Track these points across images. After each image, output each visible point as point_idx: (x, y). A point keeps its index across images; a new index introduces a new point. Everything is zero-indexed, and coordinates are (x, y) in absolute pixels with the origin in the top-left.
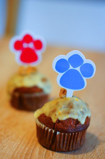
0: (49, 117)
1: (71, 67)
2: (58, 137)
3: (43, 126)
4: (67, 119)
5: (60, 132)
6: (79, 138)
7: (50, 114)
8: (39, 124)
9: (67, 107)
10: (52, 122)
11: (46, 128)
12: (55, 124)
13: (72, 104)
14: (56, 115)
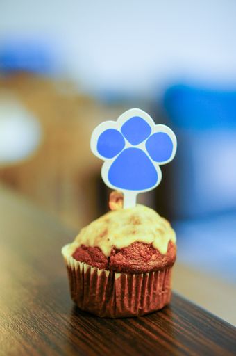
0: (95, 247)
1: (128, 145)
2: (118, 285)
3: (86, 266)
4: (132, 244)
5: (121, 272)
6: (158, 285)
7: (96, 241)
8: (75, 264)
9: (129, 223)
10: (103, 254)
11: (93, 270)
12: (109, 258)
13: (138, 217)
14: (108, 240)
